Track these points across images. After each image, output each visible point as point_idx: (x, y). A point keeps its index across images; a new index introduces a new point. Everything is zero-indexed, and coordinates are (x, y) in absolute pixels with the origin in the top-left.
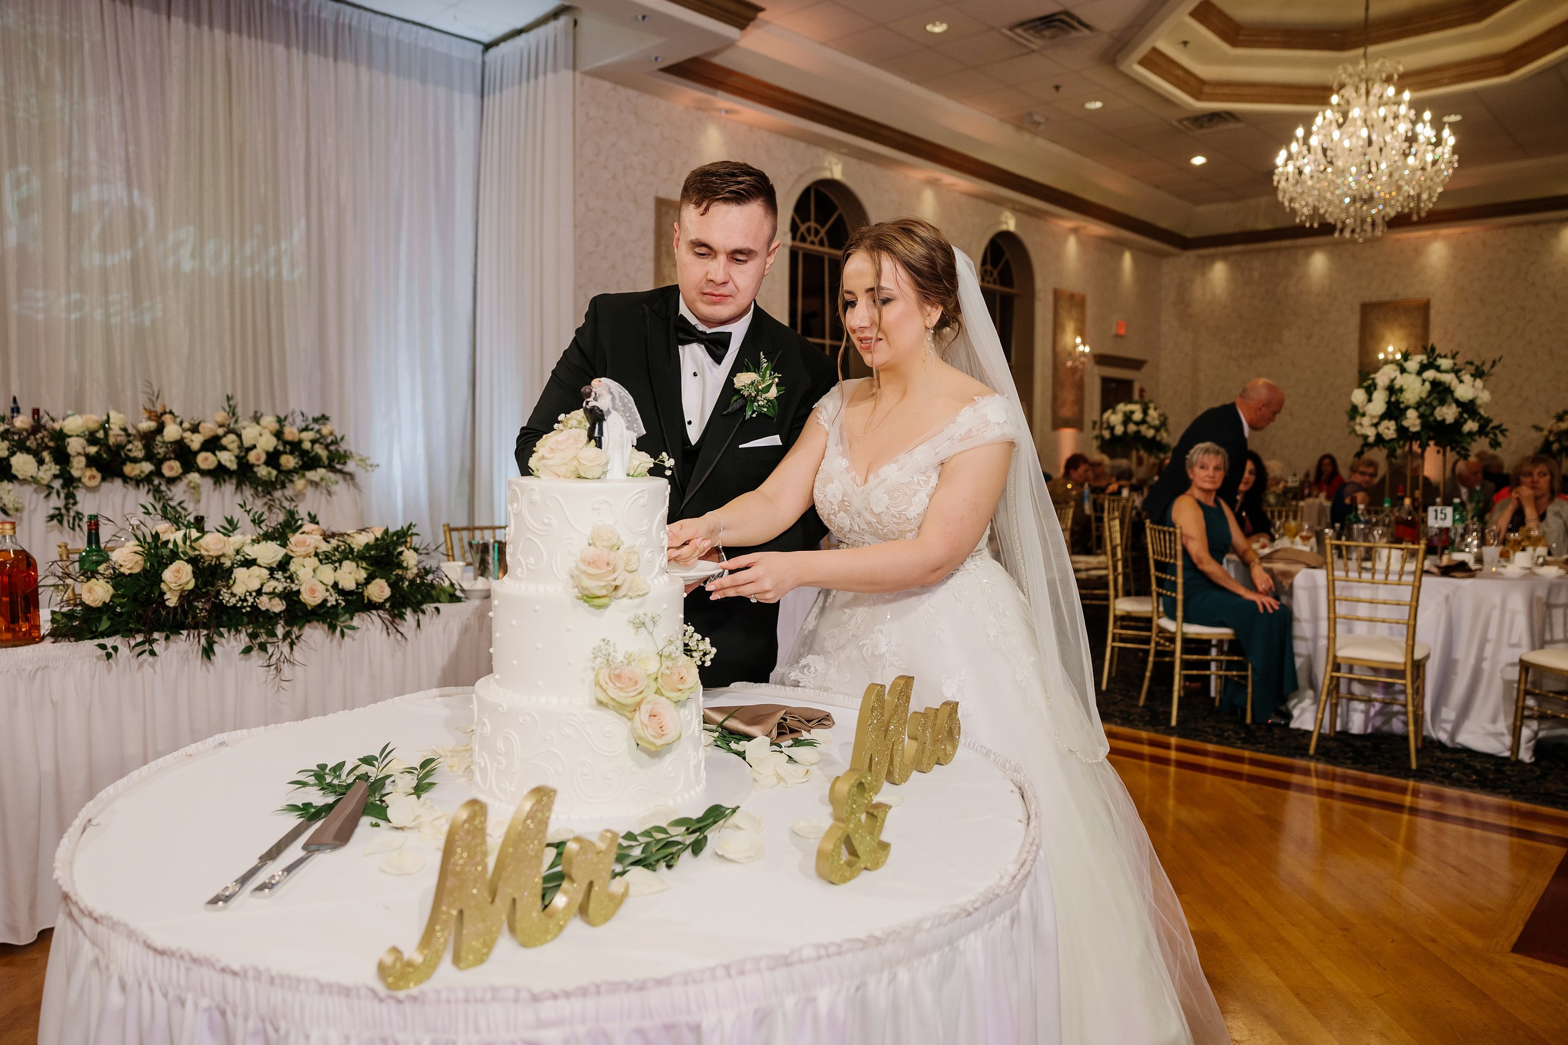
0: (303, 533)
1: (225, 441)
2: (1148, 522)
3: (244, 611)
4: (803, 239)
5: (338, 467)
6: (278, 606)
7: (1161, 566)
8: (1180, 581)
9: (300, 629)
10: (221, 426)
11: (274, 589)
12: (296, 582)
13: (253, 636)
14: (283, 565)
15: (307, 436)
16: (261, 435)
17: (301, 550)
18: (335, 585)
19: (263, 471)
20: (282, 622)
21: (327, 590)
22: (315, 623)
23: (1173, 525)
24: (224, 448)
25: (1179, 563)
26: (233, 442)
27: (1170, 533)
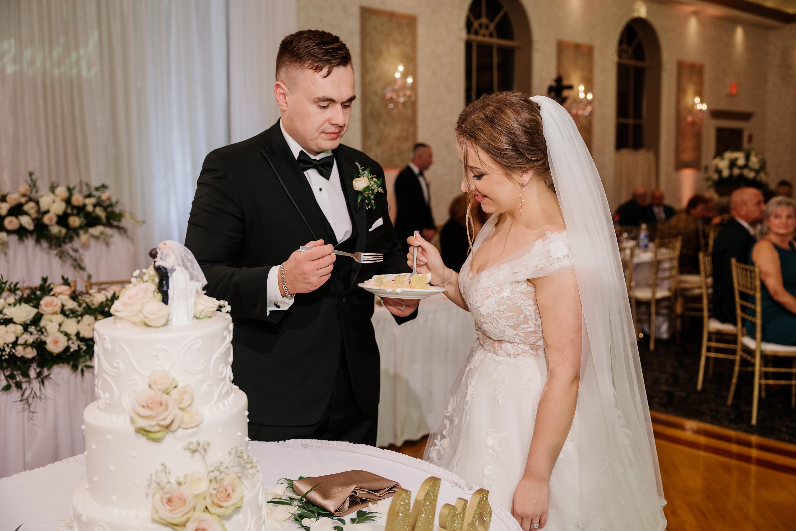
0: (54, 295)
1: (26, 208)
2: (733, 261)
3: (3, 358)
4: (477, 33)
5: (115, 223)
6: (30, 353)
7: (744, 296)
8: (759, 309)
9: (49, 369)
10: (24, 195)
11: (26, 341)
12: (45, 334)
13: (12, 377)
14: (37, 320)
15: (90, 202)
16: (54, 202)
17: (49, 310)
18: (78, 334)
19: (55, 230)
20: (34, 365)
21: (69, 339)
22: (61, 365)
23: (753, 264)
24: (26, 213)
25: (758, 295)
26: (32, 208)
27: (751, 271)
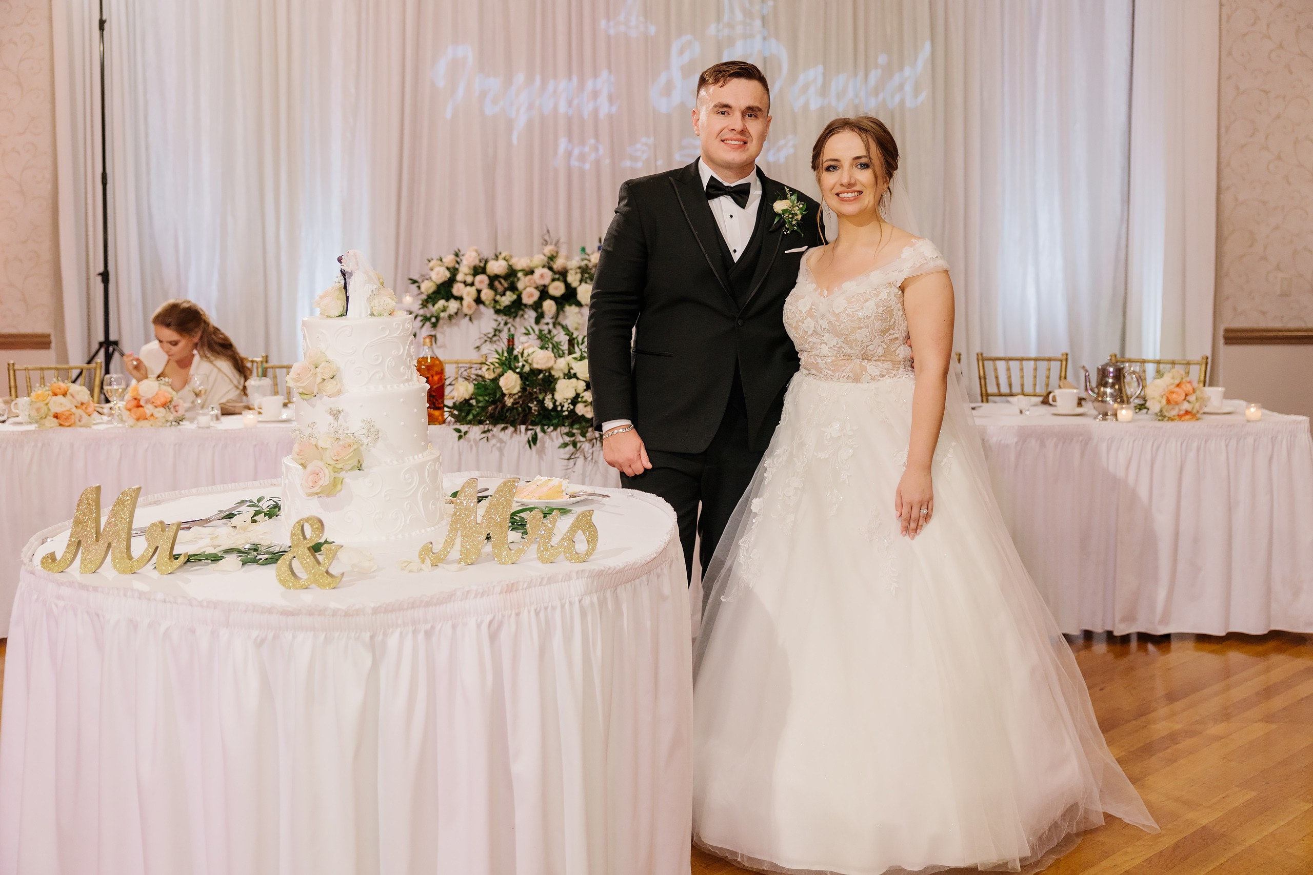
13: (570, 434)
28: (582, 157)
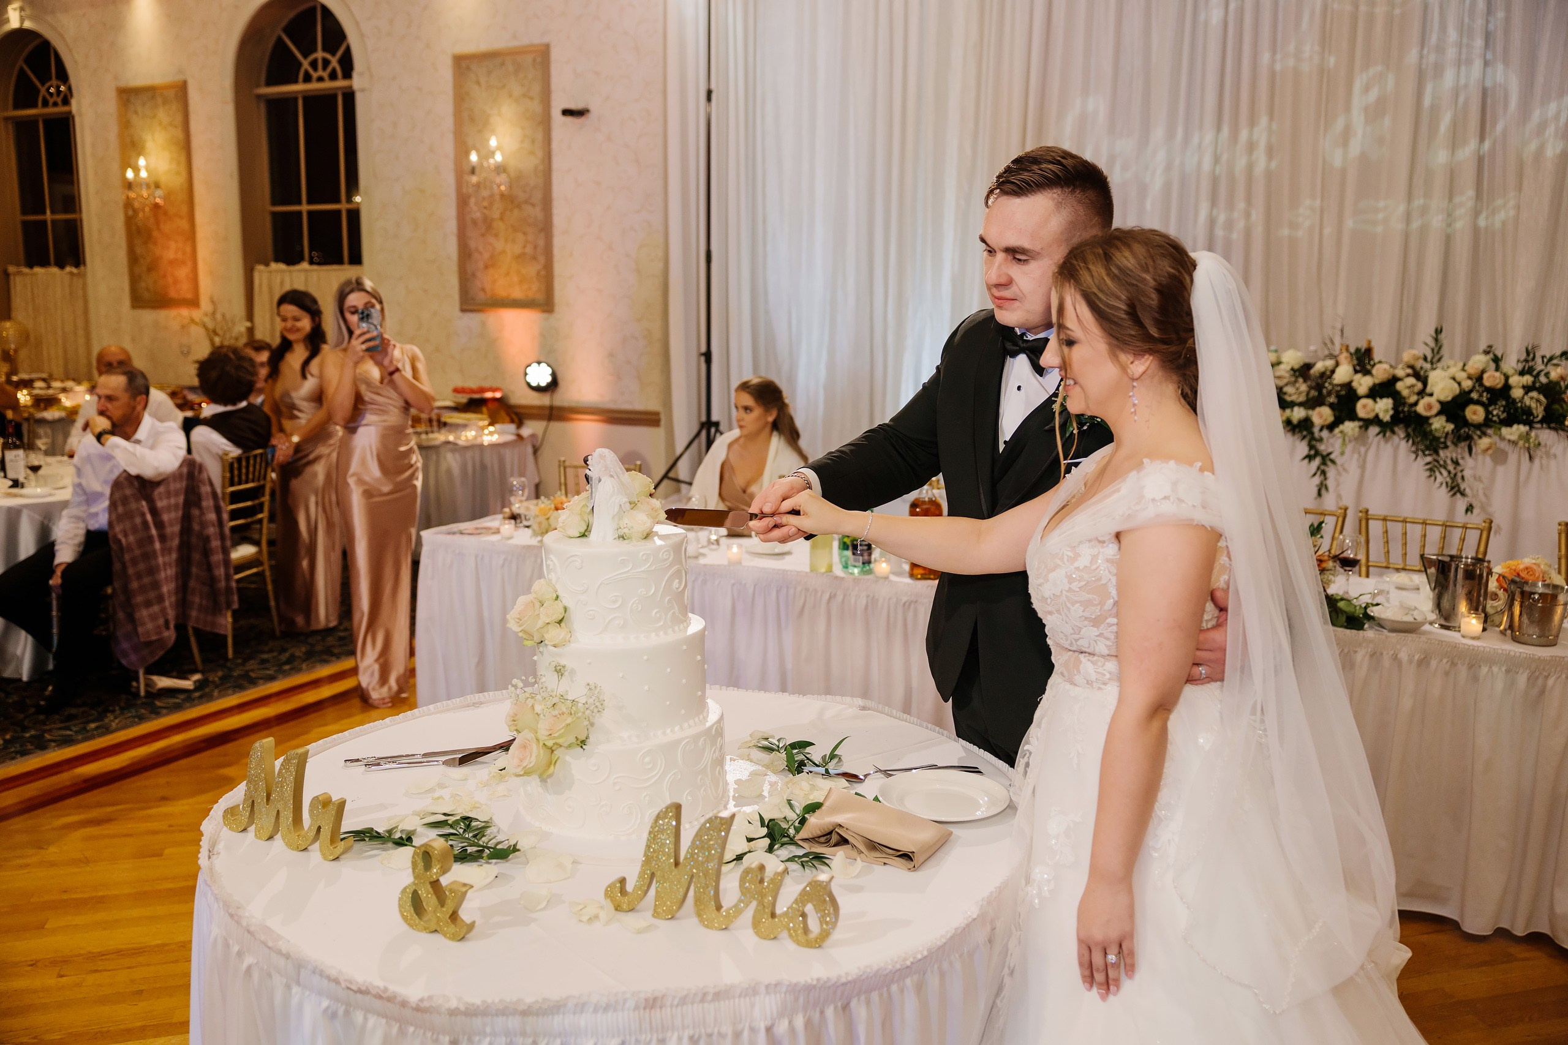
1: (1399, 385)
10: (1408, 366)
26: (1410, 387)
28: (1229, 225)
